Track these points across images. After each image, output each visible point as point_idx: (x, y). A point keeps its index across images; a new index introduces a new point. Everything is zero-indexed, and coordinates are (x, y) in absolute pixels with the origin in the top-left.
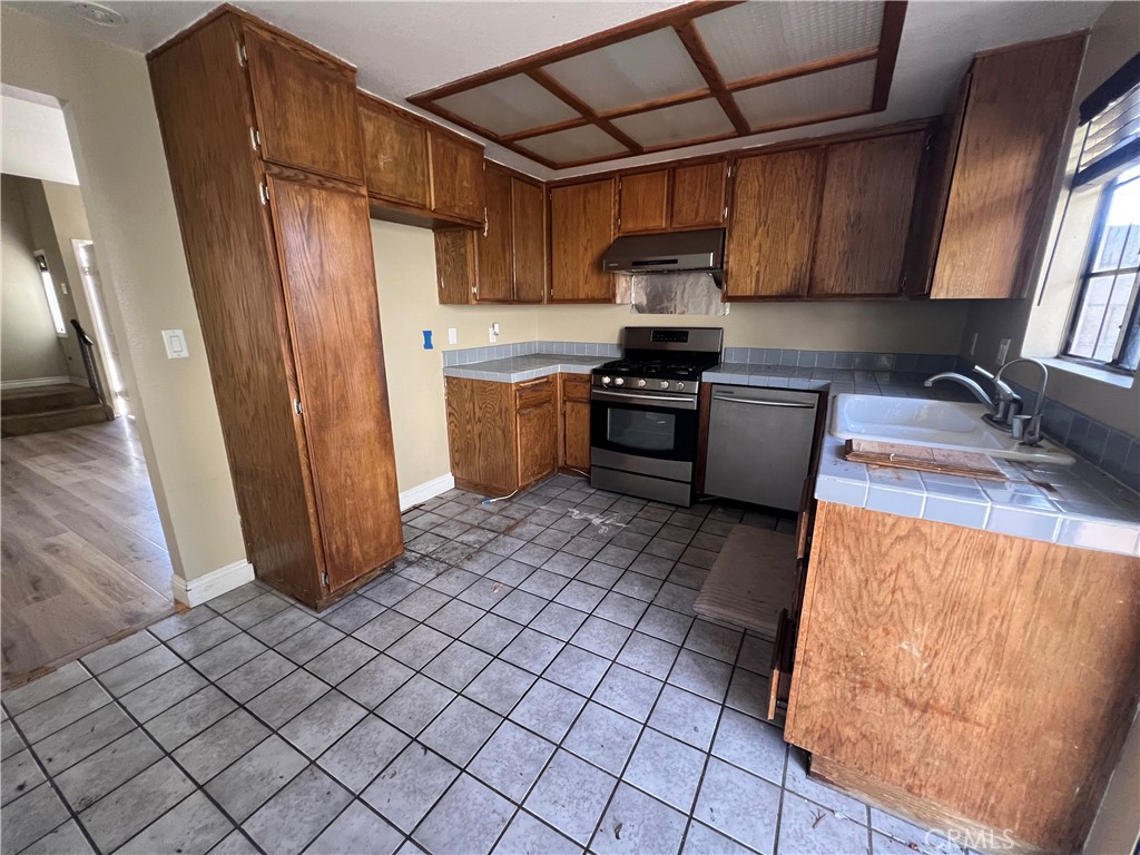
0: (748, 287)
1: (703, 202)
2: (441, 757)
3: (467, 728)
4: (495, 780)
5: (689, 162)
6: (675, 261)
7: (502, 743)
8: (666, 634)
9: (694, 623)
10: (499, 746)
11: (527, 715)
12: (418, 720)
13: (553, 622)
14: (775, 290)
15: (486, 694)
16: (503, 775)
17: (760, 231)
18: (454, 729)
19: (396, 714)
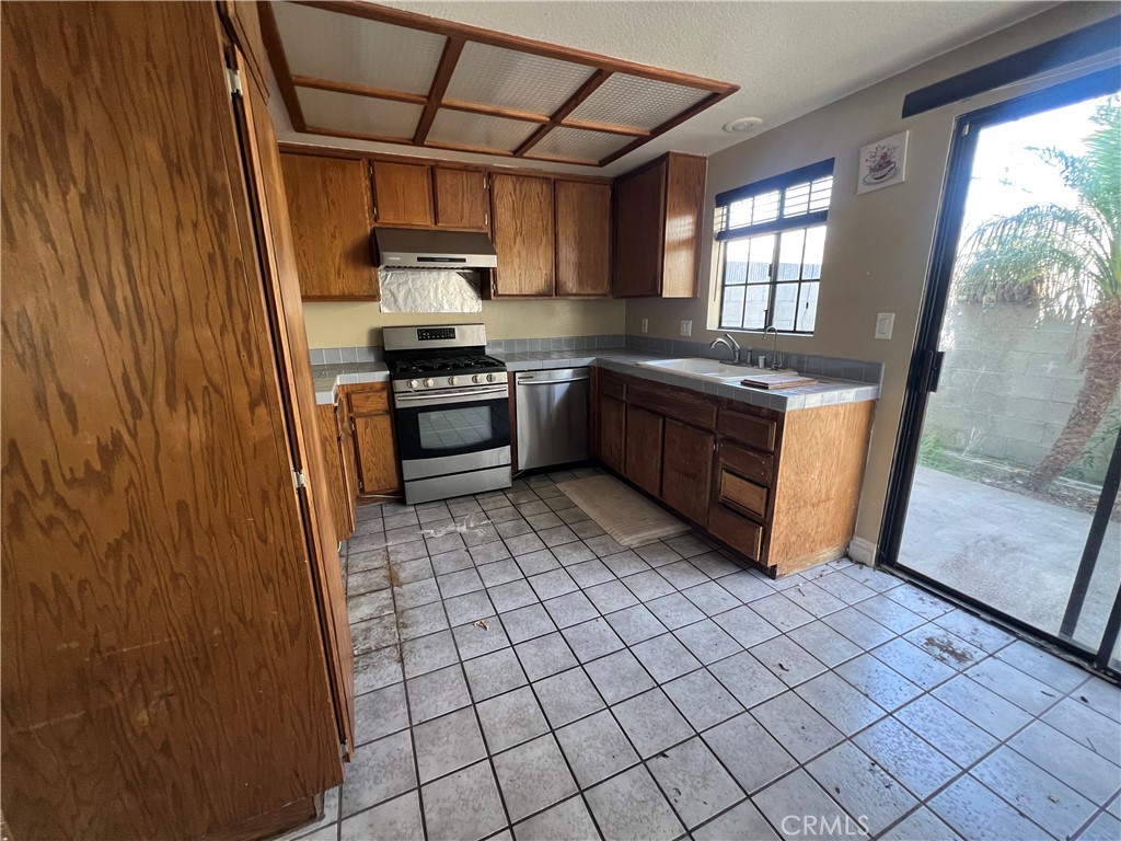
0: (514, 287)
1: (466, 207)
2: (674, 746)
3: (653, 716)
4: (718, 716)
5: (445, 165)
6: (464, 260)
7: (683, 698)
8: (635, 567)
9: (635, 552)
10: (686, 701)
11: (664, 671)
12: (621, 751)
13: (570, 613)
14: (533, 290)
15: (623, 689)
16: (714, 710)
17: (518, 240)
18: (650, 725)
19: (601, 768)
